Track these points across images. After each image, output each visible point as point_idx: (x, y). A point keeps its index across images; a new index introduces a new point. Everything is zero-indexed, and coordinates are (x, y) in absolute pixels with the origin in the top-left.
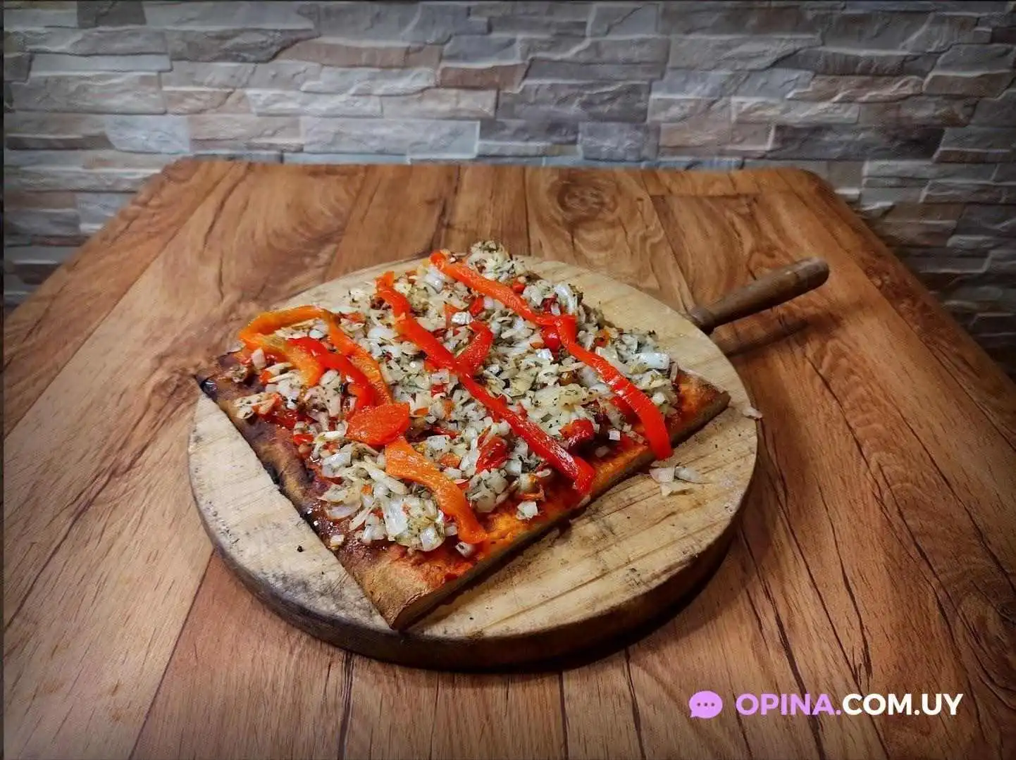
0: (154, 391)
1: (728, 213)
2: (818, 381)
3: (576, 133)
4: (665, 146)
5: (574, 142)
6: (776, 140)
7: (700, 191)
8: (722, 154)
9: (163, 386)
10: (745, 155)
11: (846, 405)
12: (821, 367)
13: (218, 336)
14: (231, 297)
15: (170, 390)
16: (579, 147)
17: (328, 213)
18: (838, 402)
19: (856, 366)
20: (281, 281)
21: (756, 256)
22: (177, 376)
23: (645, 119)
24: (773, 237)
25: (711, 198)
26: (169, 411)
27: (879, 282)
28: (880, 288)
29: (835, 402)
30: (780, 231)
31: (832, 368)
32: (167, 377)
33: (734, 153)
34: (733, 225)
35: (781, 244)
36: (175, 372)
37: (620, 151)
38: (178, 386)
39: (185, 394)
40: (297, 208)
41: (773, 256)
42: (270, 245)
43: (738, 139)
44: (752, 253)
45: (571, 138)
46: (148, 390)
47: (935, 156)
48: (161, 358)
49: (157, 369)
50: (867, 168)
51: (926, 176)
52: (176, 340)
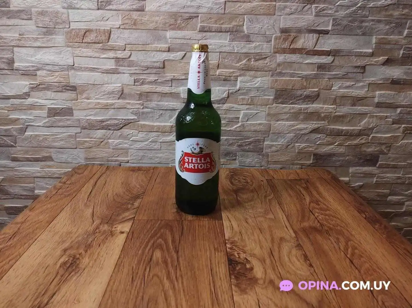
0: (60, 266)
1: (298, 187)
2: (348, 261)
3: (236, 156)
4: (270, 161)
5: (235, 160)
6: (313, 160)
7: (285, 178)
8: (293, 164)
9: (65, 263)
10: (302, 165)
11: (362, 272)
12: (348, 254)
13: (90, 240)
14: (97, 222)
15: (68, 266)
16: (237, 161)
17: (138, 186)
18: (358, 270)
19: (362, 253)
20: (118, 215)
21: (312, 204)
22: (71, 259)
23: (263, 152)
24: (317, 196)
25: (291, 180)
26: (67, 275)
27: (364, 216)
28: (365, 218)
30: (319, 193)
31: (353, 254)
32: (67, 259)
33: (297, 164)
34: (300, 191)
35: (321, 199)
36: (71, 257)
37: (253, 163)
38: (71, 264)
39: (74, 267)
40: (126, 184)
41: (319, 205)
42: (114, 200)
43: (299, 159)
44: (310, 203)
45: (235, 158)
46: (58, 265)
47: (377, 165)
48: (65, 250)
49: (63, 255)
50: (351, 170)
51: (375, 173)
52: (72, 242)
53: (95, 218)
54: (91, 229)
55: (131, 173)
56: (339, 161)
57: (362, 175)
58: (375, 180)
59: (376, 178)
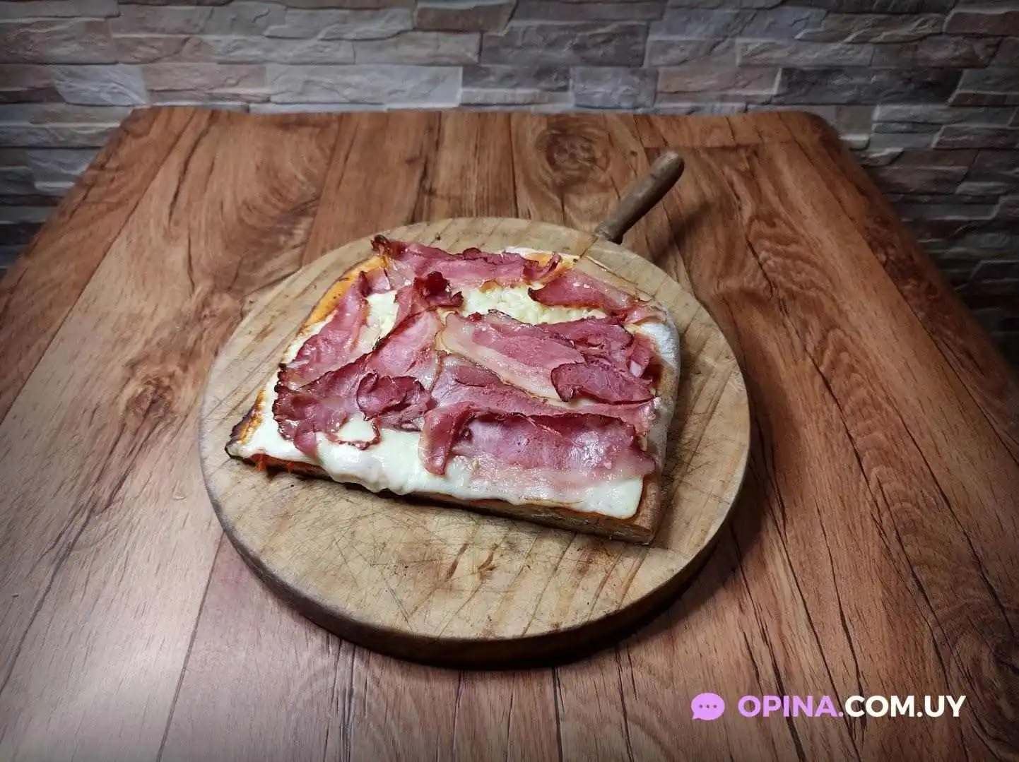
0: (127, 409)
1: (727, 170)
2: (818, 380)
3: (566, 78)
4: (662, 92)
5: (565, 89)
6: (782, 84)
7: (697, 143)
8: (723, 99)
9: (136, 401)
10: (749, 100)
11: (847, 409)
12: (821, 363)
13: (192, 337)
14: (203, 287)
15: (145, 406)
16: (570, 94)
17: (301, 177)
18: (838, 405)
19: (858, 361)
20: (256, 266)
21: (757, 226)
22: (151, 388)
23: (641, 65)
24: (774, 199)
25: (710, 151)
26: (146, 432)
27: (884, 258)
28: (884, 265)
29: (835, 406)
30: (781, 192)
31: (834, 365)
32: (140, 390)
33: (736, 99)
34: (732, 185)
35: (782, 209)
36: (149, 383)
37: (615, 98)
38: (153, 402)
39: (161, 411)
40: (268, 171)
41: (773, 225)
42: (241, 220)
43: (741, 83)
44: (751, 220)
45: (562, 84)
46: (122, 406)
47: (951, 100)
48: (133, 366)
49: (129, 379)
50: (878, 113)
51: (940, 121)
52: (147, 342)
53: (197, 274)
54: (191, 305)
55: (280, 133)
56: (852, 87)
57: (904, 127)
58: (936, 139)
59: (939, 133)
